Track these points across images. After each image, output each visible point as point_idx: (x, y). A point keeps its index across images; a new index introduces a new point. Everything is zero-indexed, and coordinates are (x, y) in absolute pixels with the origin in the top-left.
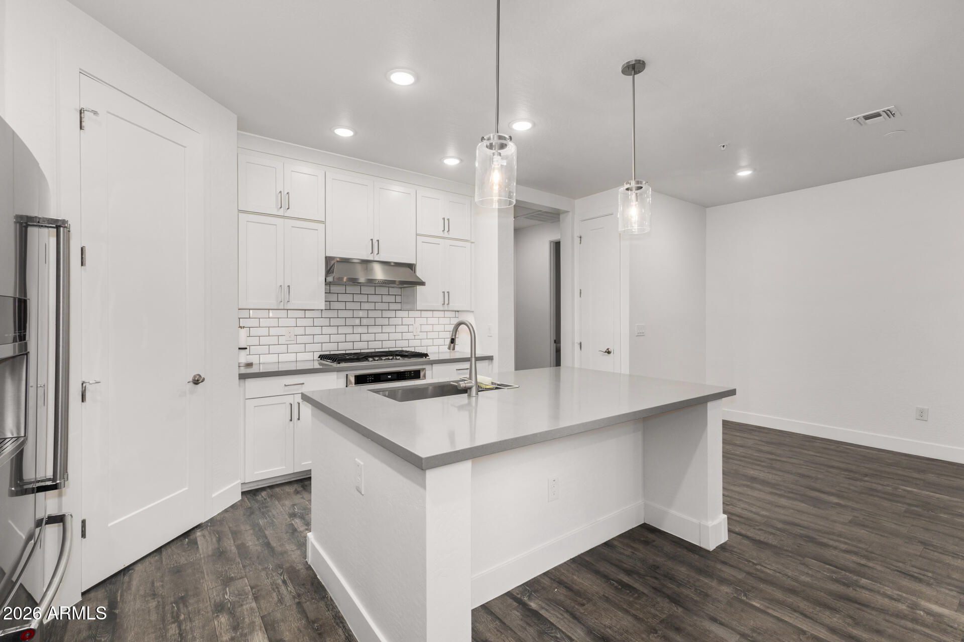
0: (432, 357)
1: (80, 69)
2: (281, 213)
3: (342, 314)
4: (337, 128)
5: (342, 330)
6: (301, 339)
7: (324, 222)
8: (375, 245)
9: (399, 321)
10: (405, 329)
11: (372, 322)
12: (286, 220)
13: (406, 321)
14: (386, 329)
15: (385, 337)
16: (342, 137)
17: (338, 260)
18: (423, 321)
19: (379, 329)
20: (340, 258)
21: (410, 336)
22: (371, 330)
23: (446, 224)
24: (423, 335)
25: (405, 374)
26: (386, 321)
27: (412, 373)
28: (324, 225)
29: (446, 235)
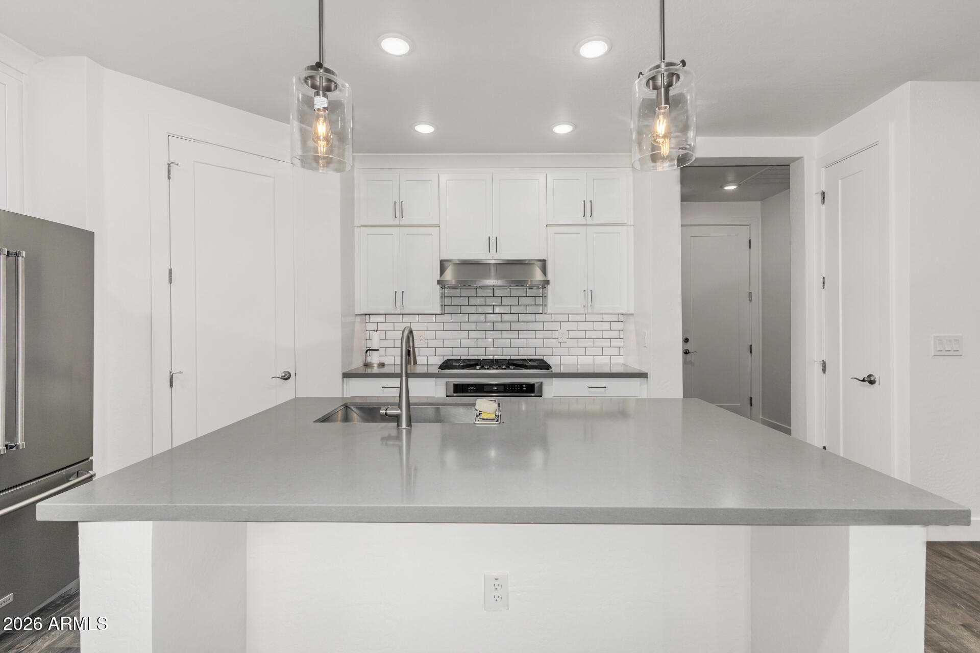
0: (555, 369)
1: (167, 133)
2: (397, 222)
4: (417, 125)
6: (431, 343)
7: (438, 226)
8: (493, 243)
9: (539, 326)
10: (548, 334)
12: (401, 228)
13: (548, 326)
14: (517, 335)
15: (522, 343)
16: (425, 134)
17: (458, 262)
18: (573, 326)
20: (459, 260)
21: (554, 343)
23: (588, 209)
24: (572, 343)
25: (515, 387)
26: (523, 326)
27: (524, 386)
28: (438, 228)
29: (589, 221)
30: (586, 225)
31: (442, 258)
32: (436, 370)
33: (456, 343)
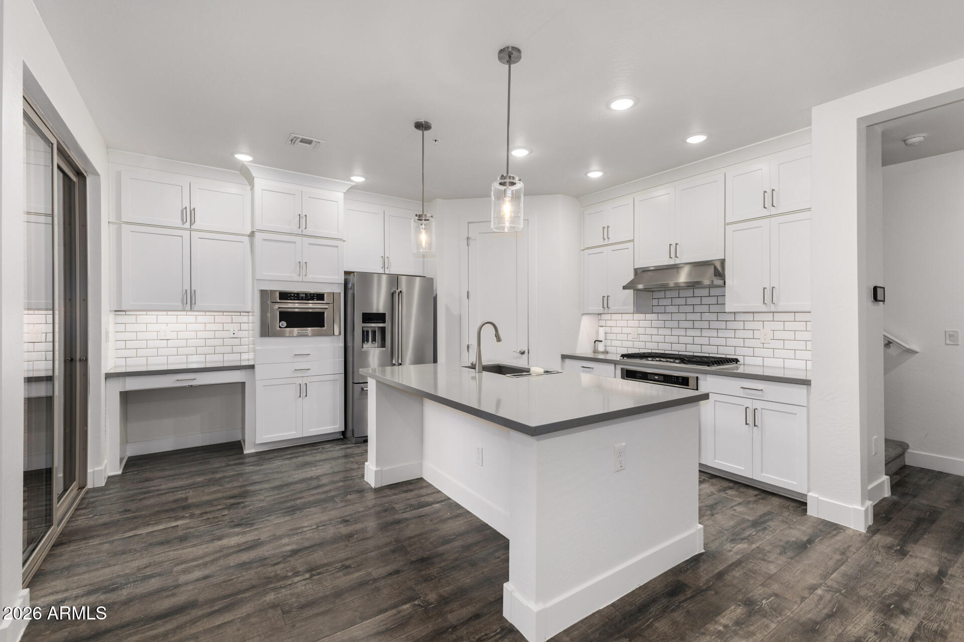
3: (675, 317)
5: (675, 332)
7: (633, 241)
8: (674, 248)
9: (740, 325)
10: (749, 334)
11: (706, 325)
14: (721, 333)
19: (714, 333)
22: (705, 333)
26: (723, 325)
30: (770, 216)
31: (635, 267)
32: (618, 358)
33: (661, 339)
